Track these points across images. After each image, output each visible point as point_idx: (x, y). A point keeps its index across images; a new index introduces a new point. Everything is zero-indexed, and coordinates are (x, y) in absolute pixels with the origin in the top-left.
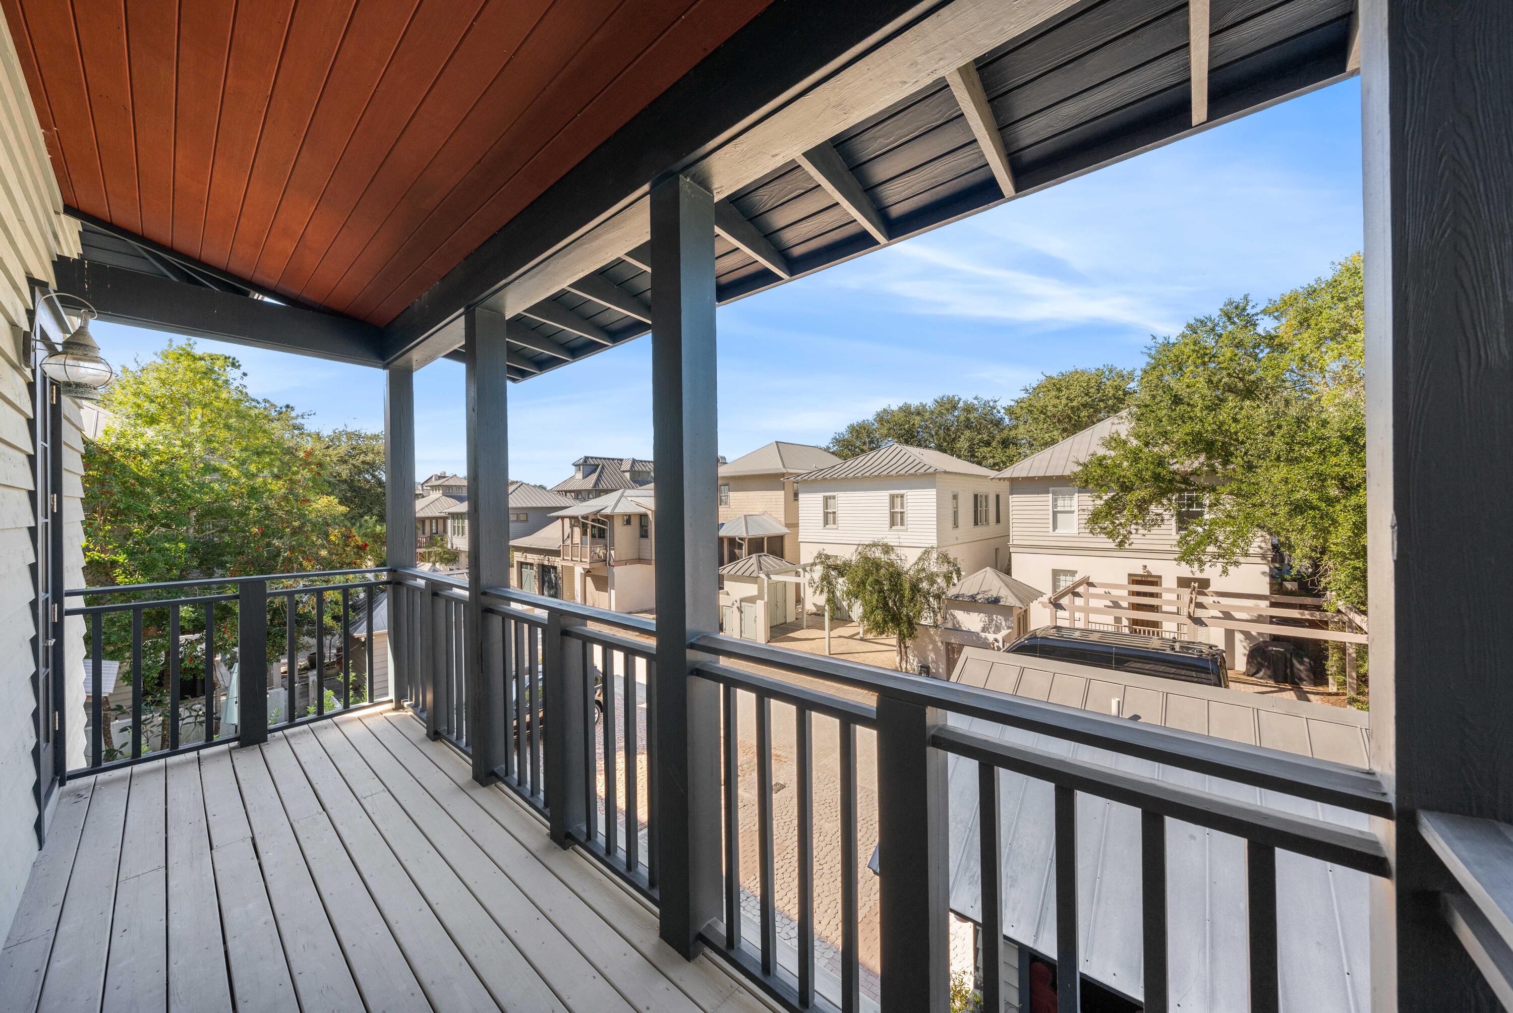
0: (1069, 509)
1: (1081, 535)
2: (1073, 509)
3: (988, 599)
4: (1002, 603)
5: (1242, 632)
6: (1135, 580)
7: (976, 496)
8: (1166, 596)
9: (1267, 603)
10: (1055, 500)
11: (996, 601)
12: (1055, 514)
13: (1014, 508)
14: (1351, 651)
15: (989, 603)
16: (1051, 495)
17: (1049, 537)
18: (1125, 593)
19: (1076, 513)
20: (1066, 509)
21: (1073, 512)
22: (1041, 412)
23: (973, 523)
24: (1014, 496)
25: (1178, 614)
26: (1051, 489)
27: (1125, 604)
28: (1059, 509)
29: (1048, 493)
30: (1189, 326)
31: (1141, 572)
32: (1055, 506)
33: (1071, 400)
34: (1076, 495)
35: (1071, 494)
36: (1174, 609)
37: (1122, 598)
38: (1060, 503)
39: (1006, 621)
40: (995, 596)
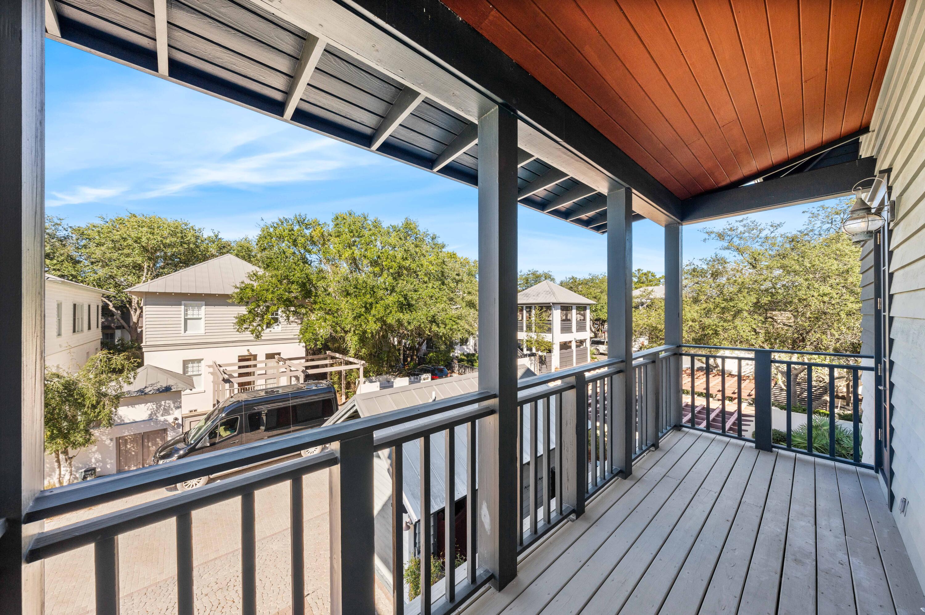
0: (197, 317)
1: (207, 334)
2: (200, 317)
3: (158, 390)
4: (173, 390)
5: (294, 376)
6: (242, 359)
7: (75, 305)
8: (259, 366)
9: (304, 360)
10: (186, 310)
11: (168, 389)
12: (186, 320)
13: (147, 316)
14: (344, 373)
15: (160, 392)
16: (183, 307)
17: (181, 337)
18: (236, 368)
19: (203, 320)
20: (195, 317)
21: (200, 319)
22: (136, 242)
23: (72, 331)
24: (147, 306)
25: (265, 374)
26: (183, 302)
27: (236, 375)
28: (189, 317)
29: (181, 305)
30: (280, 220)
31: (246, 353)
32: (186, 314)
33: (164, 238)
34: (204, 307)
35: (200, 307)
36: (264, 372)
37: (234, 371)
38: (190, 312)
39: (174, 403)
40: (165, 385)
